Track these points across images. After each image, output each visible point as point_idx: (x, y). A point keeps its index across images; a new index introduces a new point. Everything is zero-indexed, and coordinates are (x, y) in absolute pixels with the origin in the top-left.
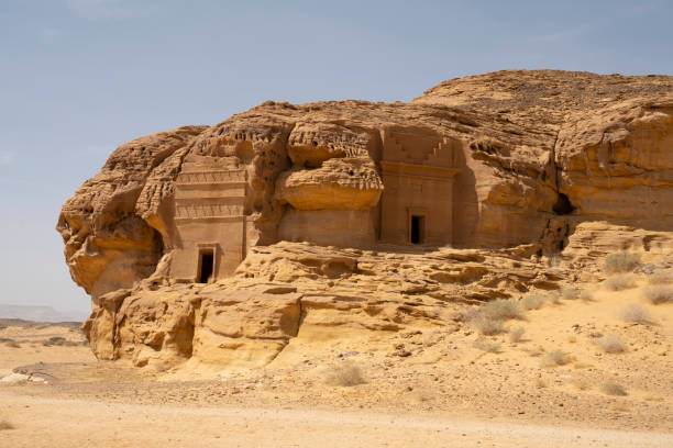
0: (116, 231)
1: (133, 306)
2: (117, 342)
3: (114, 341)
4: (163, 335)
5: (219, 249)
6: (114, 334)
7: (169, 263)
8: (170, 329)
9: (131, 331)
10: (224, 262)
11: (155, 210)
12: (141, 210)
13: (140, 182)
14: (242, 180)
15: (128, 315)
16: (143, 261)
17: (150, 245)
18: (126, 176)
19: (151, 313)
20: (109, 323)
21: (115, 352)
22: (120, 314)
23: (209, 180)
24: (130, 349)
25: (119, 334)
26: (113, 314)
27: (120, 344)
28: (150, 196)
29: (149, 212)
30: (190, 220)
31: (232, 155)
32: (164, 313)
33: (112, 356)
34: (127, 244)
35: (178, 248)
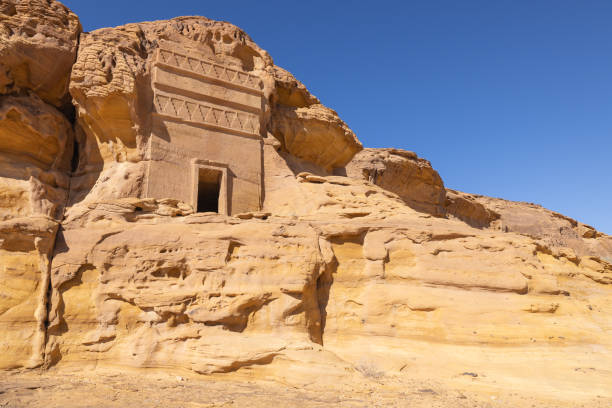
3: (46, 322)
4: (267, 299)
5: (231, 175)
6: (48, 306)
7: (141, 180)
8: (299, 287)
9: (112, 296)
10: (236, 193)
11: (128, 86)
12: (87, 81)
13: (62, 42)
14: (256, 88)
15: (98, 264)
16: (46, 175)
17: (54, 155)
18: (33, 24)
19: (172, 259)
20: (18, 282)
21: (48, 349)
22: (65, 264)
23: (209, 73)
24: (103, 340)
25: (61, 307)
26: (42, 263)
27: (62, 328)
28: (108, 64)
29: (110, 88)
30: (179, 121)
31: (228, 54)
32: (228, 259)
33: (34, 359)
34: (18, 140)
35: (157, 159)
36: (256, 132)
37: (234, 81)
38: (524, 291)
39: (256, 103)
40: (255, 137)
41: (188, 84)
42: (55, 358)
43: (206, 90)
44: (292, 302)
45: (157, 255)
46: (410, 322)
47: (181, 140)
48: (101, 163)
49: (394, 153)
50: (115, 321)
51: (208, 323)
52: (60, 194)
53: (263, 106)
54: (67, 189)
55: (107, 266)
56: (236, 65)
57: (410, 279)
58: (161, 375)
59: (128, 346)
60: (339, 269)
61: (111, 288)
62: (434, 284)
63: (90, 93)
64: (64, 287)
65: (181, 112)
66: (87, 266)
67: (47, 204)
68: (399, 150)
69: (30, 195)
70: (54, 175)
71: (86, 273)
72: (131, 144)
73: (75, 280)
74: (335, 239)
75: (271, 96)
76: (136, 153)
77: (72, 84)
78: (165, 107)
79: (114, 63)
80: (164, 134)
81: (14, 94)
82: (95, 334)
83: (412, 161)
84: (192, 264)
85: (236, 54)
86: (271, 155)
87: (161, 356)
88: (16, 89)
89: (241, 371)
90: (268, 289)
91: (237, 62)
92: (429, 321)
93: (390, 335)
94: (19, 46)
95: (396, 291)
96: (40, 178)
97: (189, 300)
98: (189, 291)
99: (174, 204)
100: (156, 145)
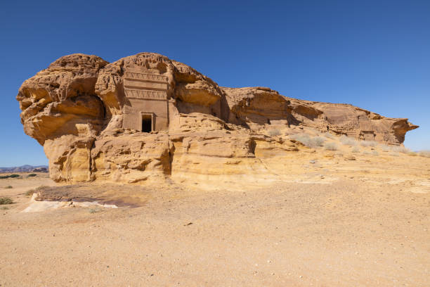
0: (77, 102)
1: (107, 145)
2: (93, 169)
3: (90, 169)
4: (150, 161)
5: (155, 116)
6: (91, 164)
7: (122, 121)
8: (159, 157)
9: (108, 161)
10: (157, 122)
11: (113, 89)
12: (100, 89)
13: (93, 74)
14: (165, 81)
15: (104, 151)
16: (93, 122)
17: (97, 114)
18: (82, 70)
19: (125, 149)
20: (83, 157)
21: (92, 176)
22: (95, 151)
23: (145, 78)
24: (107, 173)
25: (95, 164)
26: (88, 151)
27: (96, 170)
28: (107, 81)
29: (107, 91)
30: (135, 98)
31: (155, 68)
32: (142, 148)
33: (89, 179)
34: (83, 111)
35: (127, 113)
36: (166, 98)
37: (156, 80)
38: (231, 157)
39: (165, 87)
40: (165, 100)
41: (137, 84)
42: (94, 179)
43: (144, 85)
44: (158, 162)
45: (121, 148)
46: (192, 167)
47: (135, 106)
48: (111, 115)
49: (259, 89)
50: (110, 168)
51: (133, 169)
52: (99, 127)
53: (168, 88)
54: (102, 125)
55: (107, 152)
56: (157, 73)
57: (195, 154)
58: (121, 184)
59: (113, 175)
60: (176, 150)
61: (108, 158)
62: (202, 155)
63: (102, 93)
64: (95, 158)
65: (135, 95)
66: (100, 152)
67: (94, 131)
68: (261, 88)
69: (88, 129)
70: (97, 121)
71: (101, 154)
72: (119, 109)
73: (98, 156)
74: (174, 140)
75: (172, 83)
76: (120, 112)
77: (96, 91)
78: (129, 94)
79: (109, 81)
80: (129, 104)
81: (80, 95)
82: (104, 172)
83: (268, 92)
84: (132, 150)
85: (157, 68)
86: (171, 106)
87: (121, 178)
88: (80, 93)
89: (139, 183)
90: (150, 158)
91: (157, 71)
92: (198, 167)
93: (186, 172)
94: (78, 80)
95: (190, 157)
96: (91, 123)
97: (129, 162)
98: (128, 159)
99: (130, 130)
100: (126, 108)
